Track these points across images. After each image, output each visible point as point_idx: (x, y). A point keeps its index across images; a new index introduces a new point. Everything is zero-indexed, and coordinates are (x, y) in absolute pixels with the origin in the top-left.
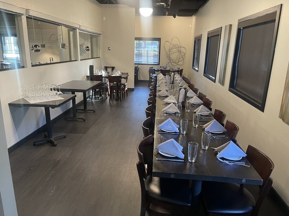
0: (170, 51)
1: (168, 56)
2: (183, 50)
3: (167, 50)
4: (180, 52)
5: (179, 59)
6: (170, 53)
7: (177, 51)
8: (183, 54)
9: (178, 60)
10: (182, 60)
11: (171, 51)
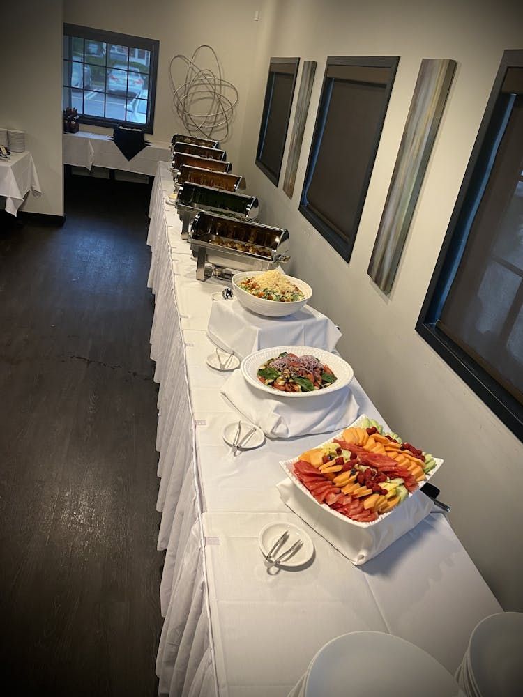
0: (186, 92)
1: (181, 107)
2: (228, 93)
3: (179, 88)
4: (218, 98)
5: (215, 122)
6: (189, 99)
7: (210, 95)
8: (227, 108)
9: (212, 125)
10: (223, 128)
11: (192, 90)
